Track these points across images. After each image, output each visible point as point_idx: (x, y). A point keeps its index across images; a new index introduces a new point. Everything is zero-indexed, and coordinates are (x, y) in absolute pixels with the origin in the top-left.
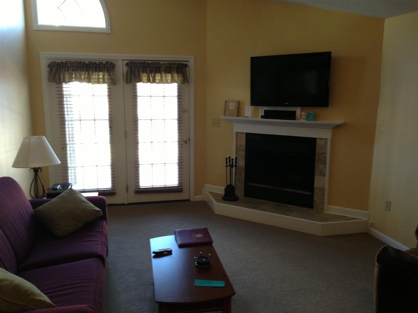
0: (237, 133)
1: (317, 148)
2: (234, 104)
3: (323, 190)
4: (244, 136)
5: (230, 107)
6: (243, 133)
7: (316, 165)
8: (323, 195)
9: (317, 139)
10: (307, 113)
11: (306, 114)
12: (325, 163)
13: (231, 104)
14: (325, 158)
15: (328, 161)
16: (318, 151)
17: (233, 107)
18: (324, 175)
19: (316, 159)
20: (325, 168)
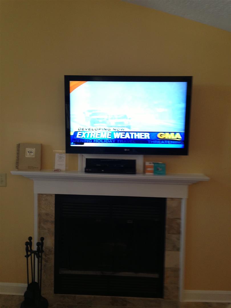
0: (40, 196)
1: (168, 212)
2: (33, 150)
3: (176, 270)
4: (53, 200)
5: (28, 155)
6: (51, 195)
7: (167, 235)
8: (177, 277)
9: (168, 199)
10: (153, 163)
11: (152, 165)
12: (179, 233)
13: (28, 149)
14: (179, 225)
15: (183, 229)
16: (169, 215)
17: (32, 154)
18: (178, 250)
19: (167, 226)
20: (179, 239)
